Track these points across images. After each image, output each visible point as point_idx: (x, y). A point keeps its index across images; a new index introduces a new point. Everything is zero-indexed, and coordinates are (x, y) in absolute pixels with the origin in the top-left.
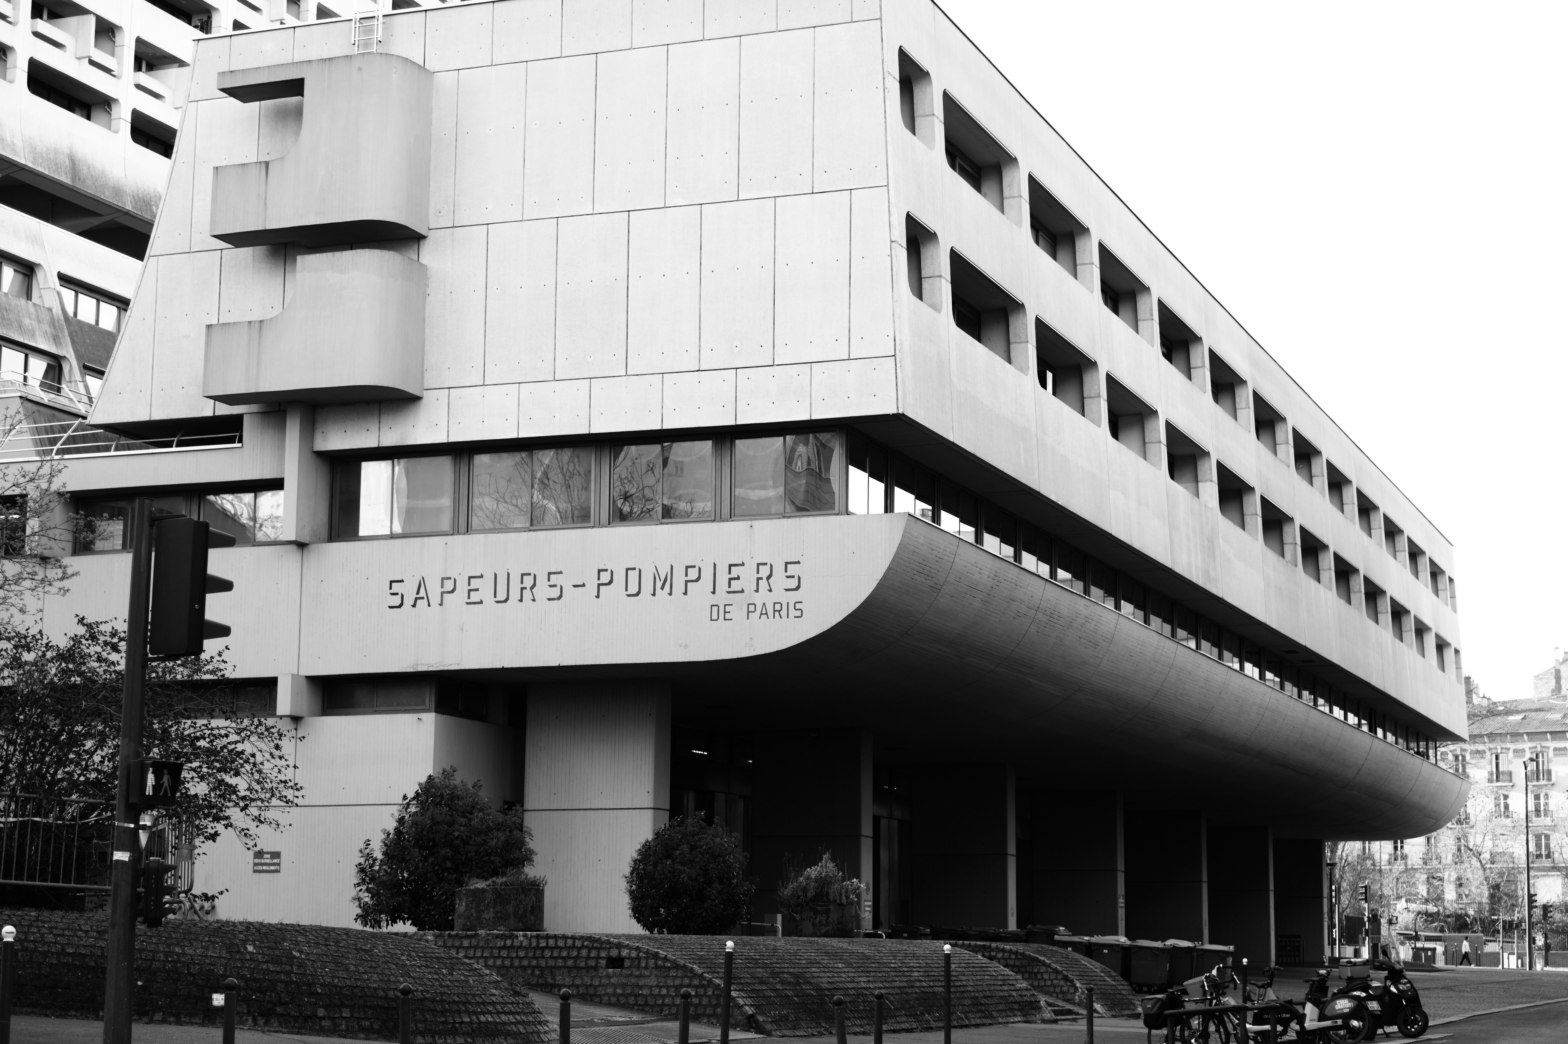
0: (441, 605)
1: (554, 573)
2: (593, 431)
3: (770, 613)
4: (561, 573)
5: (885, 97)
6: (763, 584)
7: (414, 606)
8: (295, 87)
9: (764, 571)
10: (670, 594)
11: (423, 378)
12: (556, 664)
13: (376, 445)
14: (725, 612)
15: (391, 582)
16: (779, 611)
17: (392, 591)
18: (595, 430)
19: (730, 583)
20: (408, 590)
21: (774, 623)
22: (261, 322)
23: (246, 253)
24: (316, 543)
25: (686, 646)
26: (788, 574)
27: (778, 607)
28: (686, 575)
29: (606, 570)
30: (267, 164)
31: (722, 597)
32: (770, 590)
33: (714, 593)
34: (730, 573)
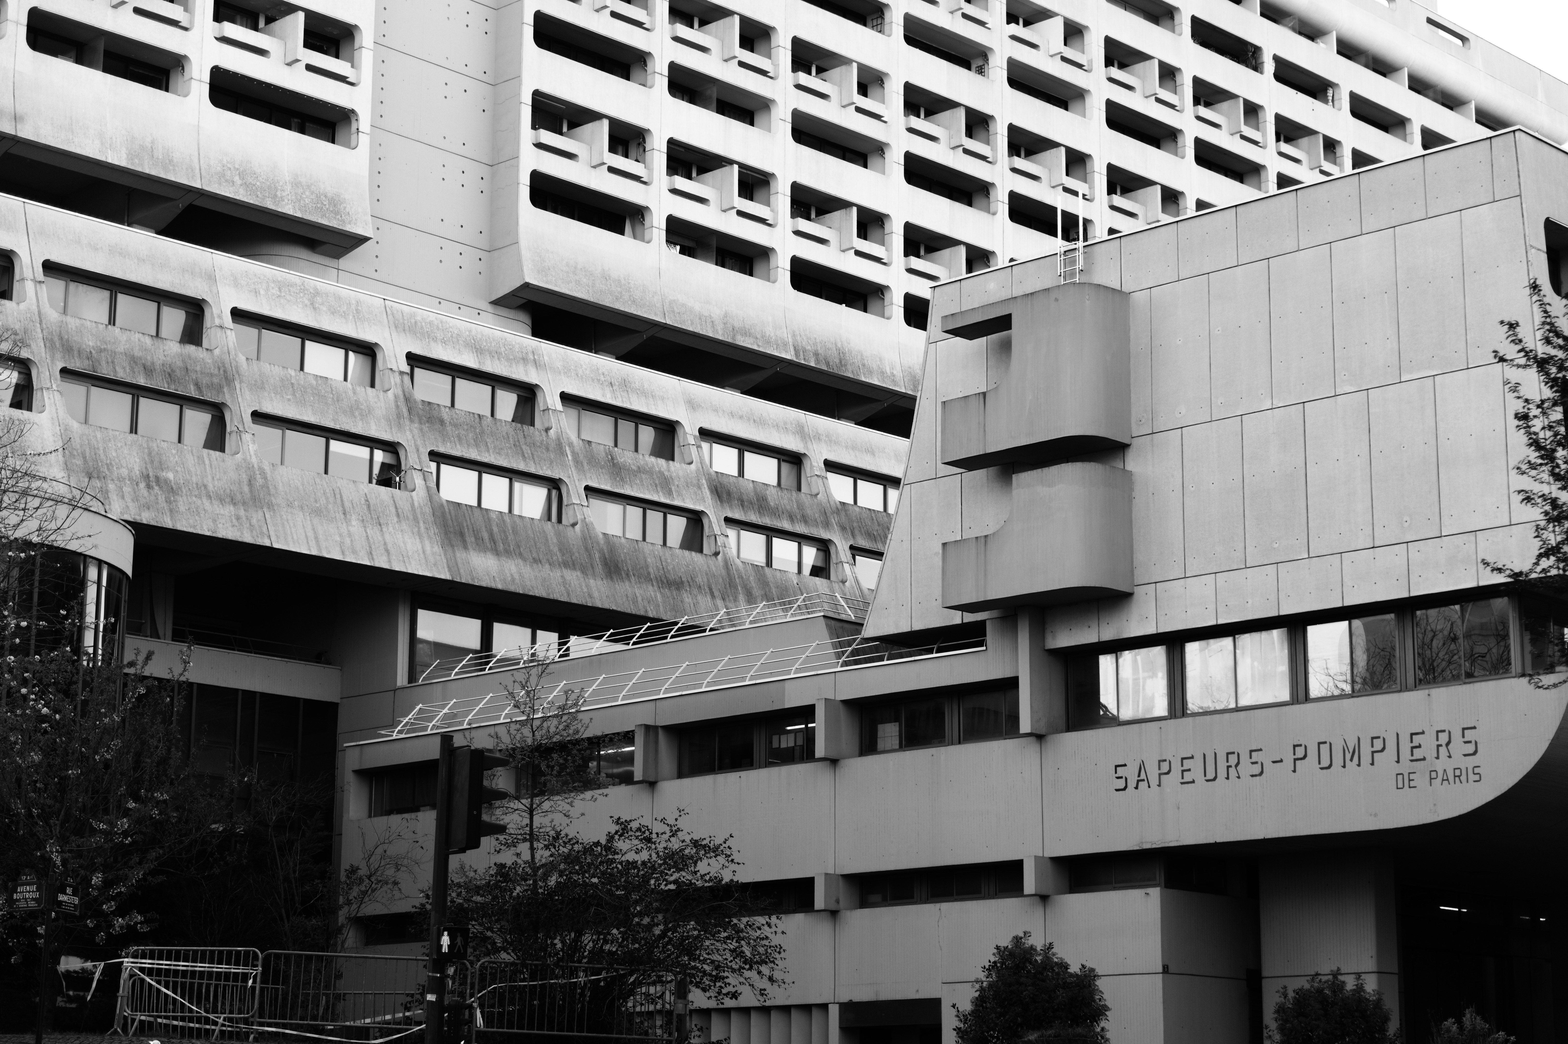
0: (1159, 785)
1: (1255, 751)
2: (1282, 613)
3: (1451, 778)
4: (1261, 750)
5: (1528, 270)
6: (1443, 750)
7: (1136, 788)
8: (1003, 323)
9: (1443, 738)
10: (1359, 765)
11: (1133, 575)
12: (1261, 837)
13: (1097, 640)
14: (1410, 780)
15: (1116, 766)
16: (1459, 776)
17: (1117, 775)
18: (1283, 612)
19: (1412, 752)
20: (1131, 773)
21: (1455, 788)
22: (986, 536)
23: (980, 475)
24: (1054, 733)
25: (1376, 815)
26: (1466, 739)
27: (1458, 773)
28: (1372, 746)
29: (1300, 745)
30: (984, 394)
31: (1406, 766)
32: (1450, 757)
33: (1398, 762)
34: (1412, 742)
